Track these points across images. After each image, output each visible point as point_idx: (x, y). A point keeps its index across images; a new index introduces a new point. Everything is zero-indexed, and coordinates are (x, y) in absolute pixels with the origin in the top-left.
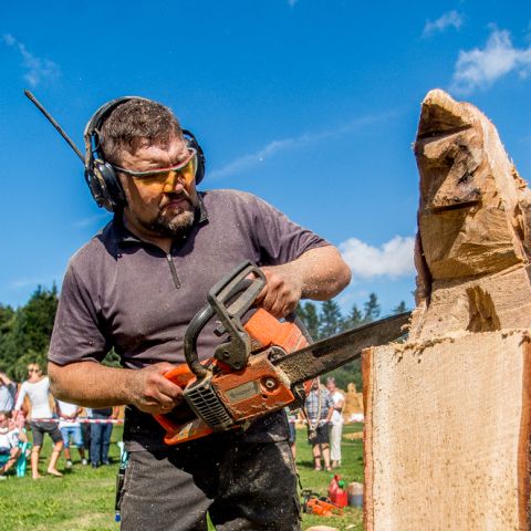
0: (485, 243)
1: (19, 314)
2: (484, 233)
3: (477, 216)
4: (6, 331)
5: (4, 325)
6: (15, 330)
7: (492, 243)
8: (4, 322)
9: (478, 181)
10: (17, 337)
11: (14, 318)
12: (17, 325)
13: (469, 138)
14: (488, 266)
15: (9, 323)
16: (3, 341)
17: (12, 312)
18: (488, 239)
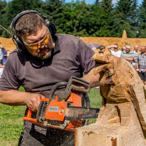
0: (117, 95)
1: (9, 4)
2: (117, 93)
3: (114, 88)
4: (3, 13)
5: (2, 10)
6: (7, 12)
7: (119, 96)
8: (2, 8)
9: (113, 78)
10: (8, 16)
11: (7, 7)
12: (8, 10)
13: (109, 66)
14: (120, 101)
15: (5, 9)
16: (2, 18)
17: (6, 3)
18: (118, 94)
